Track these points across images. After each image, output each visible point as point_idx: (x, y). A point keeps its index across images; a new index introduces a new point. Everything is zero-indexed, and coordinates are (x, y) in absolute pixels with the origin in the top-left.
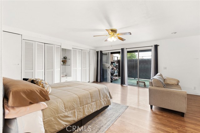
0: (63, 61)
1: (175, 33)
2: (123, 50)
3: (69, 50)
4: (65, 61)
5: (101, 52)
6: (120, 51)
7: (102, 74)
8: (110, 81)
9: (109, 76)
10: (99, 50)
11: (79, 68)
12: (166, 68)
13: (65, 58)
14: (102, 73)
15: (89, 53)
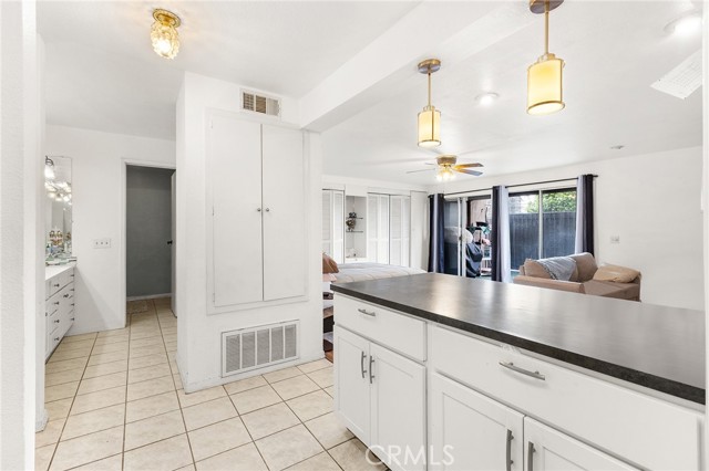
0: (347, 223)
1: (620, 147)
2: (496, 190)
3: (361, 199)
4: (352, 222)
5: (441, 197)
6: (491, 192)
7: (442, 256)
8: (464, 274)
9: (462, 259)
10: (435, 192)
11: (383, 239)
12: (617, 240)
13: (352, 216)
14: (442, 252)
15: (409, 201)
